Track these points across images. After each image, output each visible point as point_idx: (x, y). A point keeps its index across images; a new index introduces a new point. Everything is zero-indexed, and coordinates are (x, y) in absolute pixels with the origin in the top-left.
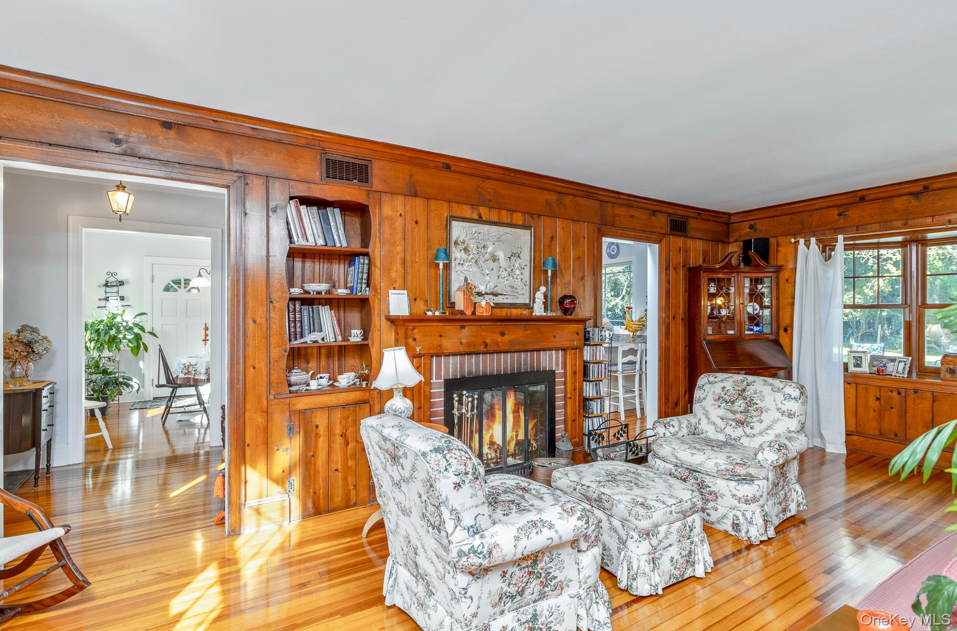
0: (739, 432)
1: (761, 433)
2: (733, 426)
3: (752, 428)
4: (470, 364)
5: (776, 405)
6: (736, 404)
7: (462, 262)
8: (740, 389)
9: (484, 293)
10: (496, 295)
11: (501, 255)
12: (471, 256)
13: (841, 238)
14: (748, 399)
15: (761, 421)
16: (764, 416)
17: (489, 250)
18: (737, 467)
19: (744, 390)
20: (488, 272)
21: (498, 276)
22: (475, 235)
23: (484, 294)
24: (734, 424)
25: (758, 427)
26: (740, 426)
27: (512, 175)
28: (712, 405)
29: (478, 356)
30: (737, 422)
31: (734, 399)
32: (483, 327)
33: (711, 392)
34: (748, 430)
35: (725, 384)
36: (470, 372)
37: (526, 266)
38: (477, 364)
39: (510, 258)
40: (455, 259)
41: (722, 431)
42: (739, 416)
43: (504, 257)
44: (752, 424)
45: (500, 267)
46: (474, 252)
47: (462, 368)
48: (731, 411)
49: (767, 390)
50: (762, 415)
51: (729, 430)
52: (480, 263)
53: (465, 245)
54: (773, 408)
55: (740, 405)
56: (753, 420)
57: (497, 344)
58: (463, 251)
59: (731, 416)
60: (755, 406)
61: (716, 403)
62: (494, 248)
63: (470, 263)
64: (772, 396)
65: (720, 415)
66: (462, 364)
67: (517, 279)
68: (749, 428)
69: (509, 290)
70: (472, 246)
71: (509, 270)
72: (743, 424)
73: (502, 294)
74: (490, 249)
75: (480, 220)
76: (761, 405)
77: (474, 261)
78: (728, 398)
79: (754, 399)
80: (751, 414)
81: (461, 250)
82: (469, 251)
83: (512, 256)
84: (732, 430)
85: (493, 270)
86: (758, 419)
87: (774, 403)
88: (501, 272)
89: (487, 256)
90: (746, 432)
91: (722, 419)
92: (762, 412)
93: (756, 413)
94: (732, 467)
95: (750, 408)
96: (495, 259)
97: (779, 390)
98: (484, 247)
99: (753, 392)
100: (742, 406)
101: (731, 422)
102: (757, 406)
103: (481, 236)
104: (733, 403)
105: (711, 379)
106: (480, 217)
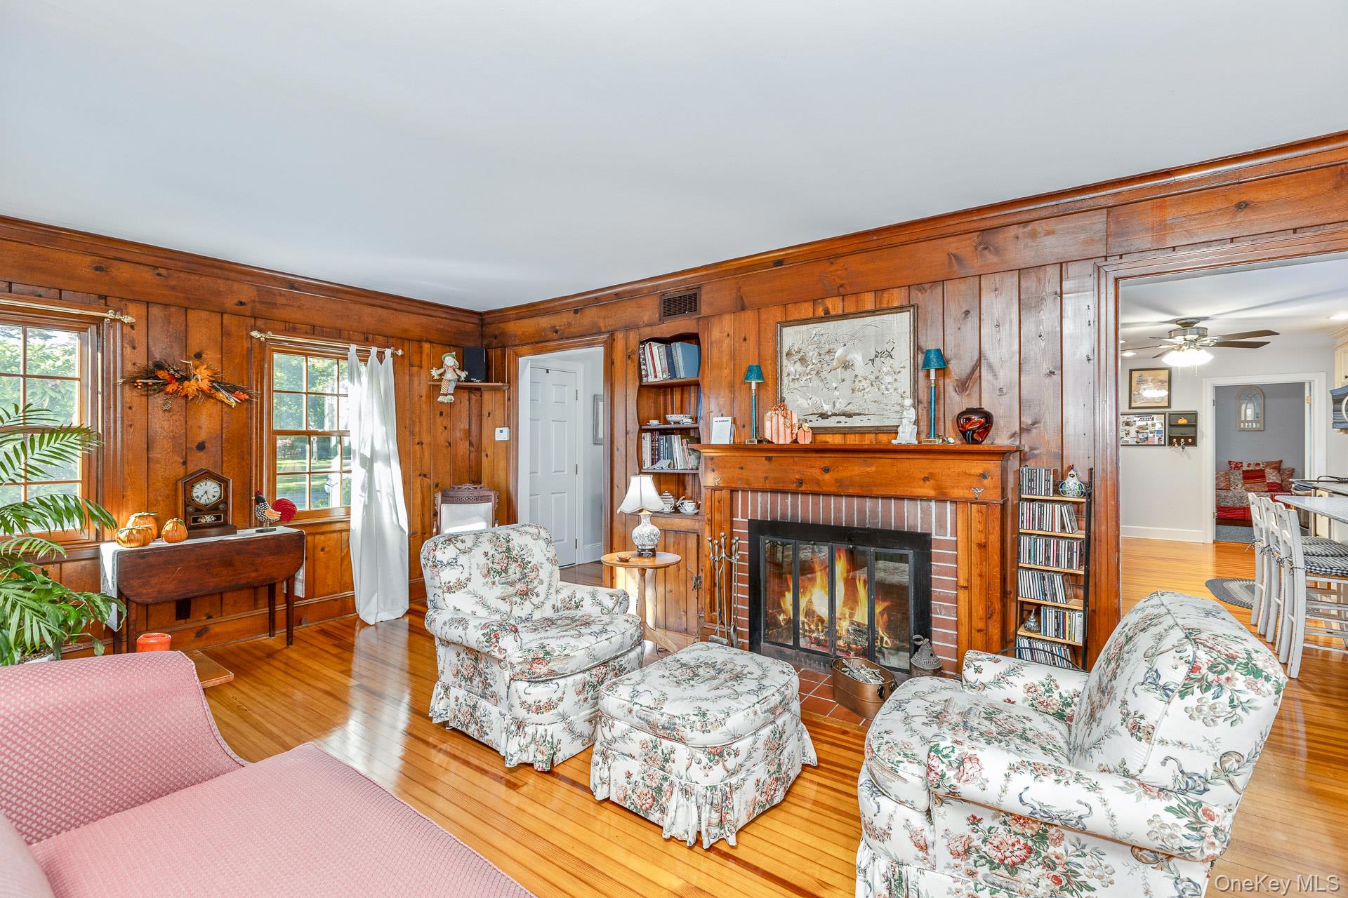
4: (784, 506)
7: (797, 377)
9: (830, 413)
10: (849, 416)
11: (858, 358)
12: (810, 367)
17: (837, 355)
20: (834, 385)
21: (853, 390)
22: (815, 339)
23: (830, 416)
27: (875, 238)
29: (796, 496)
32: (796, 459)
36: (784, 515)
37: (904, 367)
38: (794, 506)
39: (873, 361)
40: (789, 375)
43: (864, 360)
45: (856, 376)
46: (814, 361)
47: (774, 509)
52: (824, 374)
53: (802, 354)
57: (818, 482)
58: (798, 363)
62: (845, 351)
63: (810, 377)
66: (774, 504)
67: (887, 389)
69: (873, 408)
70: (812, 354)
71: (872, 377)
73: (859, 414)
74: (839, 353)
75: (828, 317)
77: (815, 372)
81: (795, 362)
82: (806, 361)
83: (876, 356)
85: (843, 380)
88: (857, 382)
89: (835, 363)
96: (846, 366)
98: (829, 351)
103: (823, 339)
106: (827, 312)
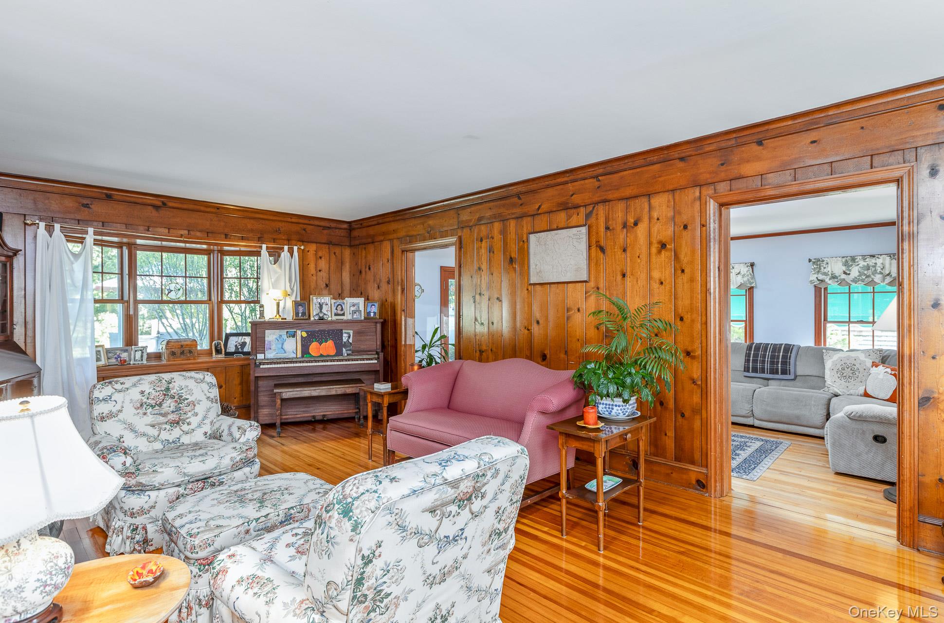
0: (177, 432)
1: (199, 426)
2: (168, 429)
3: (189, 424)
5: (205, 395)
6: (164, 405)
8: (163, 389)
13: (91, 230)
14: (176, 397)
15: (196, 414)
16: (198, 409)
18: (248, 453)
19: (168, 389)
24: (168, 427)
25: (194, 421)
26: (176, 427)
28: (135, 415)
30: (171, 423)
31: (161, 401)
33: (127, 402)
34: (185, 427)
35: (141, 388)
41: (156, 439)
42: (172, 417)
44: (188, 421)
48: (161, 414)
49: (191, 384)
50: (196, 408)
51: (164, 435)
54: (204, 398)
55: (169, 405)
56: (188, 416)
59: (162, 419)
60: (186, 402)
61: (139, 411)
64: (199, 387)
65: (148, 423)
68: (186, 425)
72: (178, 423)
76: (191, 399)
78: (153, 402)
79: (183, 395)
80: (184, 410)
84: (168, 433)
86: (193, 413)
87: (203, 394)
90: (184, 430)
91: (153, 426)
92: (195, 405)
93: (188, 408)
94: (245, 455)
95: (181, 405)
97: (202, 381)
99: (178, 389)
100: (172, 405)
101: (164, 426)
102: (188, 401)
104: (160, 405)
105: (118, 386)
